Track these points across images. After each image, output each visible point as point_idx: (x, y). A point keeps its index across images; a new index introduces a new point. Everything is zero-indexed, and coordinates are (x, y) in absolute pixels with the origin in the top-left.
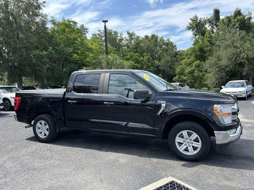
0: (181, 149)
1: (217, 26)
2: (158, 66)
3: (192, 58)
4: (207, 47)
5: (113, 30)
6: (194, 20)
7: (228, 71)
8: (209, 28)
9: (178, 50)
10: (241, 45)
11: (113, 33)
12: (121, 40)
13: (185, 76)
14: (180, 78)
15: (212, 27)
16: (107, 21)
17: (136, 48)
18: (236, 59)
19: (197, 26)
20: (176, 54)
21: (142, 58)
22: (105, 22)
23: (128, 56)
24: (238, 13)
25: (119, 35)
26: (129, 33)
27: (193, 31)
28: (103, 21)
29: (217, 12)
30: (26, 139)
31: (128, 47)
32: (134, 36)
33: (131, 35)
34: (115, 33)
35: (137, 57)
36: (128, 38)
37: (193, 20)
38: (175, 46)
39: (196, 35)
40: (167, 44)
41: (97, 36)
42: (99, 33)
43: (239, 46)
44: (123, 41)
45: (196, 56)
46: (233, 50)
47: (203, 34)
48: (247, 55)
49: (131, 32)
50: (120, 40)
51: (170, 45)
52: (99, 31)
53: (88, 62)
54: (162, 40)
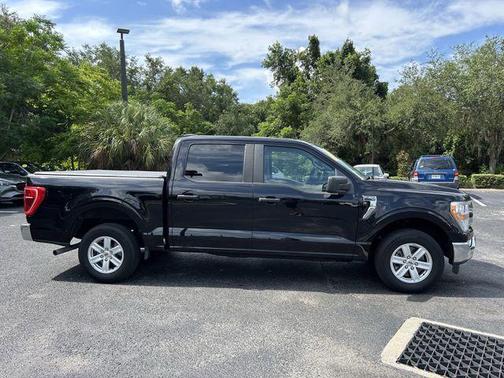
0: (399, 274)
1: (315, 67)
3: (278, 121)
4: (303, 102)
6: (276, 50)
7: (341, 147)
8: (301, 70)
9: (240, 102)
10: (363, 106)
12: (133, 72)
15: (307, 68)
16: (127, 32)
17: (166, 91)
18: (353, 127)
19: (280, 62)
21: (181, 113)
22: (122, 32)
24: (349, 49)
25: (128, 61)
26: (149, 60)
27: (273, 69)
28: (119, 31)
29: (314, 43)
30: (54, 279)
32: (161, 66)
33: (154, 64)
35: (172, 110)
36: (148, 69)
37: (274, 51)
38: (234, 95)
39: (279, 79)
40: (220, 90)
41: (80, 57)
42: (84, 51)
43: (359, 105)
44: (136, 75)
45: (284, 118)
46: (350, 113)
47: (291, 78)
48: (372, 122)
49: (154, 57)
50: (131, 71)
51: (225, 91)
52: (86, 46)
54: (211, 80)
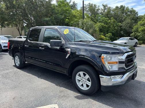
2: (121, 26)
5: (93, 4)
9: (139, 15)
11: (93, 6)
13: (139, 33)
14: (135, 34)
17: (107, 15)
20: (137, 18)
23: (101, 20)
25: (97, 7)
26: (103, 5)
31: (102, 14)
32: (107, 7)
33: (105, 6)
34: (95, 5)
35: (106, 20)
36: (103, 9)
38: (137, 13)
40: (131, 12)
44: (100, 11)
50: (97, 10)
51: (133, 12)
53: (72, 24)
54: (127, 9)
